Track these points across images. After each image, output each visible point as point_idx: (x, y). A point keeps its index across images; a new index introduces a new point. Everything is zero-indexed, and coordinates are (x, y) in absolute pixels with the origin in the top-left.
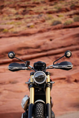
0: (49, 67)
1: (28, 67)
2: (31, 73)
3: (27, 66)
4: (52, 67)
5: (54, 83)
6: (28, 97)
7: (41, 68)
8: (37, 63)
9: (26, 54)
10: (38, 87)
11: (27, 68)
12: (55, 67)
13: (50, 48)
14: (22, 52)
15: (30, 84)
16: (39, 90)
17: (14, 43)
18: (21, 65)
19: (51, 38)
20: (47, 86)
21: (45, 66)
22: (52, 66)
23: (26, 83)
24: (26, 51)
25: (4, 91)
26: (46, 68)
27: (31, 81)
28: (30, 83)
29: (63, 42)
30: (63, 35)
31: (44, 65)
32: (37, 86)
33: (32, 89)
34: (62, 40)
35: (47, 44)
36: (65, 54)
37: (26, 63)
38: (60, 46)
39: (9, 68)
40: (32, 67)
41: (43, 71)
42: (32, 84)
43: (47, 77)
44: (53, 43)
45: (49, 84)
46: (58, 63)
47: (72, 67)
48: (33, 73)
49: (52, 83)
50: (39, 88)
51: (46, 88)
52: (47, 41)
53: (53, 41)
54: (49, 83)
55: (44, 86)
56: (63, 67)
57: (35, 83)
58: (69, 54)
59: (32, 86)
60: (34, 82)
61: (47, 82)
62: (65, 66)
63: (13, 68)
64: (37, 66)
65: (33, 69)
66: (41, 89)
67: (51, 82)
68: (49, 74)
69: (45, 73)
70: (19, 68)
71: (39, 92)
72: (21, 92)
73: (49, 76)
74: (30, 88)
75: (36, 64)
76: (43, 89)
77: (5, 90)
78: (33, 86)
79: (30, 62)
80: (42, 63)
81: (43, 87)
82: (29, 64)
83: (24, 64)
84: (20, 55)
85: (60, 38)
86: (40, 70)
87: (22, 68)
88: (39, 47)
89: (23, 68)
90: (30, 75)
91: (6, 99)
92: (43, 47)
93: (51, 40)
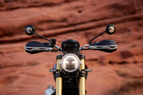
0: (83, 48)
1: (54, 47)
2: (58, 56)
3: (51, 46)
4: (88, 48)
5: (91, 71)
6: (53, 88)
7: (73, 50)
8: (67, 42)
9: (48, 29)
10: (67, 77)
11: (52, 49)
12: (92, 47)
13: (79, 21)
14: (44, 26)
15: (57, 72)
16: (69, 80)
17: (35, 15)
18: (43, 44)
19: (80, 9)
20: (81, 75)
21: (78, 47)
22: (88, 46)
23: (51, 71)
24: (49, 25)
25: (22, 75)
26: (80, 48)
27: (58, 68)
28: (55, 71)
29: (95, 15)
30: (95, 5)
31: (76, 45)
32: (66, 75)
33: (60, 80)
34: (94, 11)
35: (76, 17)
36: (106, 30)
37: (50, 41)
38: (91, 19)
39: (26, 49)
40: (59, 48)
41: (76, 54)
42: (59, 72)
43: (81, 62)
44: (83, 16)
45: (84, 72)
46: (97, 42)
47: (116, 47)
48: (60, 56)
49: (89, 71)
50: (69, 78)
51: (79, 79)
52: (75, 13)
53: (82, 13)
54: (84, 70)
55: (77, 75)
56: (103, 48)
57: (63, 71)
58: (112, 29)
59: (59, 75)
60: (62, 69)
61: (80, 70)
62: (107, 47)
63: (32, 49)
64: (66, 46)
65: (60, 50)
66: (72, 79)
67: (87, 70)
68: (84, 58)
69: (77, 56)
70: (40, 49)
71: (69, 83)
72: (43, 76)
73: (83, 60)
74: (57, 78)
75: (65, 44)
76: (74, 79)
77: (23, 73)
78: (61, 75)
79: (56, 40)
80: (74, 42)
81: (75, 77)
82: (55, 44)
83: (48, 43)
84: (41, 30)
85: (91, 10)
86: (70, 52)
87: (44, 49)
88: (64, 20)
89: (47, 49)
90: (56, 58)
91: (24, 85)
92: (71, 21)
93: (80, 12)
